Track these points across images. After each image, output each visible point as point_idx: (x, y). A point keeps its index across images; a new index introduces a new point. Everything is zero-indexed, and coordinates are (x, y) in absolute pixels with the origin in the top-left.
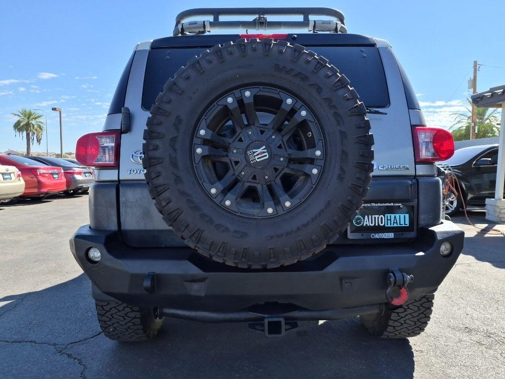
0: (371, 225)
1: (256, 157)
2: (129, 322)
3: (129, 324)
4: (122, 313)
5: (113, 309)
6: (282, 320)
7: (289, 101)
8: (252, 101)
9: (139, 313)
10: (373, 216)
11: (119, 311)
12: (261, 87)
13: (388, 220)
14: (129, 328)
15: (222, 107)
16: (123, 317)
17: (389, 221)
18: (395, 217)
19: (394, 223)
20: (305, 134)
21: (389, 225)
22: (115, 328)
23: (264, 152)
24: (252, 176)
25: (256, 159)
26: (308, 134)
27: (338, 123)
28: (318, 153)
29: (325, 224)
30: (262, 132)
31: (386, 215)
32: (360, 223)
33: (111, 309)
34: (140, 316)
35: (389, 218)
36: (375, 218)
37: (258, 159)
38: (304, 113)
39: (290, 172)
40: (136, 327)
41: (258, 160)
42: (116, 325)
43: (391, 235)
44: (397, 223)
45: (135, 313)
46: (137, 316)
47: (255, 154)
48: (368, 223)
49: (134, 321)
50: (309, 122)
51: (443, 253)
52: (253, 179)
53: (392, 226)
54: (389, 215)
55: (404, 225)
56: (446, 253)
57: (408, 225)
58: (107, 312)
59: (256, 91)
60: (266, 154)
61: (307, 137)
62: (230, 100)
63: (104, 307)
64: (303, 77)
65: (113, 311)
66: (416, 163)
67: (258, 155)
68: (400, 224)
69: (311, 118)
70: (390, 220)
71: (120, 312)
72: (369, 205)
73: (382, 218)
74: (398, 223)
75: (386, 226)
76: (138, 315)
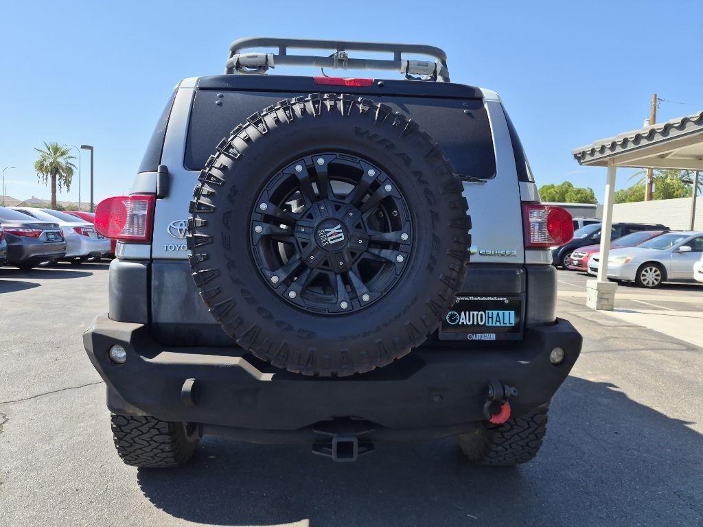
0: (468, 323)
1: (329, 239)
2: (156, 448)
3: (156, 451)
4: (147, 437)
5: (135, 430)
6: (355, 441)
7: (371, 172)
8: (326, 170)
9: (169, 437)
10: (471, 313)
11: (143, 433)
12: (338, 154)
13: (489, 317)
14: (155, 455)
15: (288, 176)
16: (148, 442)
17: (490, 319)
18: (498, 314)
19: (497, 321)
20: (390, 213)
21: (490, 324)
22: (137, 455)
23: (339, 233)
24: (322, 262)
25: (329, 240)
26: (393, 213)
27: (430, 202)
28: (405, 237)
29: (410, 323)
30: (337, 208)
31: (487, 312)
32: (454, 321)
33: (132, 430)
34: (170, 441)
35: (491, 316)
36: (473, 315)
37: (332, 240)
38: (388, 188)
39: (370, 258)
40: (164, 455)
41: (331, 242)
42: (139, 452)
43: (492, 337)
44: (500, 321)
45: (164, 436)
46: (167, 441)
47: (328, 235)
48: (464, 321)
49: (162, 446)
50: (394, 199)
51: (554, 360)
52: (324, 265)
53: (494, 325)
54: (490, 312)
55: (508, 325)
56: (558, 360)
57: (513, 325)
58: (127, 434)
59: (331, 158)
60: (342, 234)
61: (392, 217)
62: (299, 168)
63: (123, 428)
64: (388, 144)
65: (135, 433)
66: (526, 248)
67: (331, 235)
68: (504, 323)
69: (396, 194)
70: (492, 318)
71: (144, 435)
72: (466, 299)
73: (482, 314)
74: (502, 322)
75: (487, 324)
76: (167, 438)
